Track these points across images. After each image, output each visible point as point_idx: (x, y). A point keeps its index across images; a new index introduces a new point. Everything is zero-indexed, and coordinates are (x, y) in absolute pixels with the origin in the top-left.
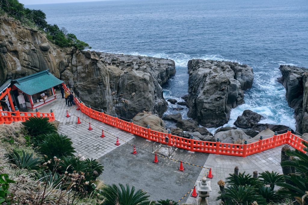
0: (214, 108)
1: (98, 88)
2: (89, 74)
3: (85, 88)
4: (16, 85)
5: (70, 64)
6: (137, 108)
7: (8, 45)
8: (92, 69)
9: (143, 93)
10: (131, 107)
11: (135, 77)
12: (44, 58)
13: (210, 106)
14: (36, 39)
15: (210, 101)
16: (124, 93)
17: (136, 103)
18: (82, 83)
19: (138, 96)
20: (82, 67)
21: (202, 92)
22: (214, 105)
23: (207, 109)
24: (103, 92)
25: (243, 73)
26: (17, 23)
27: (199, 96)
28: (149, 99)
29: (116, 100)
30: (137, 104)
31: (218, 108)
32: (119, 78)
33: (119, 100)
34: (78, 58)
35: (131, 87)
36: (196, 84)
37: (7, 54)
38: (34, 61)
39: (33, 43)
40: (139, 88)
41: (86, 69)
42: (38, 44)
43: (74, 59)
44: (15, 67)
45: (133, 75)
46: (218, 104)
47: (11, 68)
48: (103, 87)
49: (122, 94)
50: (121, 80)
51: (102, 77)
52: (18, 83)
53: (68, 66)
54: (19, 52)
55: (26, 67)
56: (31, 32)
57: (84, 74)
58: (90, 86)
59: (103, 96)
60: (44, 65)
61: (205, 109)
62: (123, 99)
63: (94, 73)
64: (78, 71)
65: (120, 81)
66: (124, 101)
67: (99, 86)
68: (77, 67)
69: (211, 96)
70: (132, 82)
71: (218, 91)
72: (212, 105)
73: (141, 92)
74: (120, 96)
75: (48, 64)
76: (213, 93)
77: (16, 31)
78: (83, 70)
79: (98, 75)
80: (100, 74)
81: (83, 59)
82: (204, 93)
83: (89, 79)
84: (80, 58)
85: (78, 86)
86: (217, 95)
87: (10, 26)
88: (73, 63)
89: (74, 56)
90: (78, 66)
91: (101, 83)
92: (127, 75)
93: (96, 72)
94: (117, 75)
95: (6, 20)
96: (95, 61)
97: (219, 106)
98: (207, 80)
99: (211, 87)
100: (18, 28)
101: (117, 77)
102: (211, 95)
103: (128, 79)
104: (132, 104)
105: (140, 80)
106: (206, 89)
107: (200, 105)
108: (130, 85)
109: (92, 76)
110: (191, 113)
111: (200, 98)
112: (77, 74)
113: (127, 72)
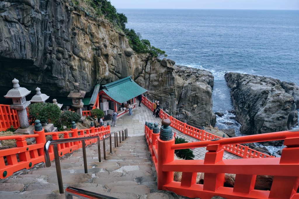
0: (275, 128)
1: (169, 98)
2: (162, 83)
3: (156, 97)
4: (104, 90)
5: (143, 71)
6: (197, 121)
7: (103, 48)
8: (166, 78)
9: (205, 106)
10: (191, 120)
11: (199, 88)
12: (127, 63)
13: (271, 126)
14: (122, 43)
15: (271, 120)
16: (185, 104)
17: (197, 115)
18: (154, 92)
19: (199, 108)
20: (156, 75)
21: (262, 109)
22: (275, 124)
23: (267, 127)
24: (173, 102)
25: (294, 91)
26: (111, 26)
27: (259, 113)
28: (210, 113)
29: (177, 111)
30: (197, 117)
31: (279, 128)
32: (182, 88)
33: (179, 111)
34: (153, 65)
35: (194, 99)
36: (251, 99)
37: (100, 57)
38: (119, 66)
39: (120, 47)
40: (202, 100)
41: (159, 77)
42: (123, 48)
43: (148, 66)
44: (104, 72)
45: (197, 87)
46: (279, 124)
47: (102, 72)
48: (174, 98)
49: (183, 105)
50: (184, 90)
51: (175, 87)
52: (106, 89)
53: (141, 73)
54: (109, 56)
55: (112, 72)
56: (120, 36)
57: (156, 82)
58: (161, 95)
59: (172, 107)
60: (126, 71)
61: (265, 128)
62: (184, 110)
63: (167, 82)
64: (151, 79)
65: (183, 92)
66: (185, 112)
67: (170, 96)
68: (150, 74)
69: (273, 115)
70: (195, 93)
71: (281, 110)
72: (273, 124)
73: (203, 104)
74: (181, 107)
75: (129, 70)
76: (276, 112)
77: (109, 34)
78: (156, 79)
79: (171, 85)
80: (173, 83)
81: (158, 66)
82: (266, 111)
83: (162, 88)
84: (156, 66)
85: (149, 94)
86: (279, 114)
87: (105, 28)
88: (147, 70)
89: (149, 63)
90: (152, 74)
91: (173, 94)
92: (191, 86)
93: (170, 81)
94: (181, 85)
95: (103, 22)
96: (171, 70)
97: (280, 125)
98: (269, 97)
99: (274, 105)
100: (111, 32)
101: (181, 87)
102: (272, 113)
103: (191, 90)
104: (192, 117)
105: (204, 92)
106: (268, 107)
107: (260, 123)
108: (193, 96)
109: (165, 85)
110: (245, 130)
111: (260, 116)
112: (149, 82)
113: (191, 83)
